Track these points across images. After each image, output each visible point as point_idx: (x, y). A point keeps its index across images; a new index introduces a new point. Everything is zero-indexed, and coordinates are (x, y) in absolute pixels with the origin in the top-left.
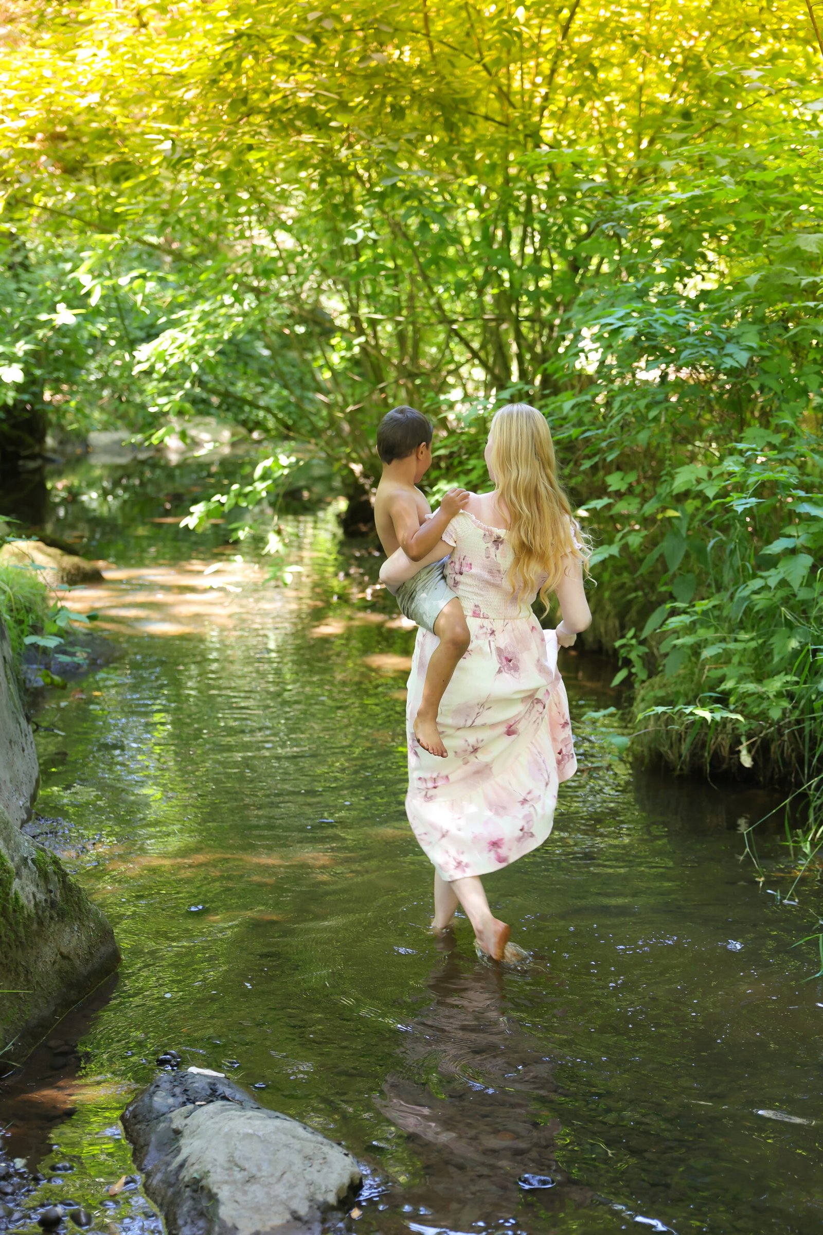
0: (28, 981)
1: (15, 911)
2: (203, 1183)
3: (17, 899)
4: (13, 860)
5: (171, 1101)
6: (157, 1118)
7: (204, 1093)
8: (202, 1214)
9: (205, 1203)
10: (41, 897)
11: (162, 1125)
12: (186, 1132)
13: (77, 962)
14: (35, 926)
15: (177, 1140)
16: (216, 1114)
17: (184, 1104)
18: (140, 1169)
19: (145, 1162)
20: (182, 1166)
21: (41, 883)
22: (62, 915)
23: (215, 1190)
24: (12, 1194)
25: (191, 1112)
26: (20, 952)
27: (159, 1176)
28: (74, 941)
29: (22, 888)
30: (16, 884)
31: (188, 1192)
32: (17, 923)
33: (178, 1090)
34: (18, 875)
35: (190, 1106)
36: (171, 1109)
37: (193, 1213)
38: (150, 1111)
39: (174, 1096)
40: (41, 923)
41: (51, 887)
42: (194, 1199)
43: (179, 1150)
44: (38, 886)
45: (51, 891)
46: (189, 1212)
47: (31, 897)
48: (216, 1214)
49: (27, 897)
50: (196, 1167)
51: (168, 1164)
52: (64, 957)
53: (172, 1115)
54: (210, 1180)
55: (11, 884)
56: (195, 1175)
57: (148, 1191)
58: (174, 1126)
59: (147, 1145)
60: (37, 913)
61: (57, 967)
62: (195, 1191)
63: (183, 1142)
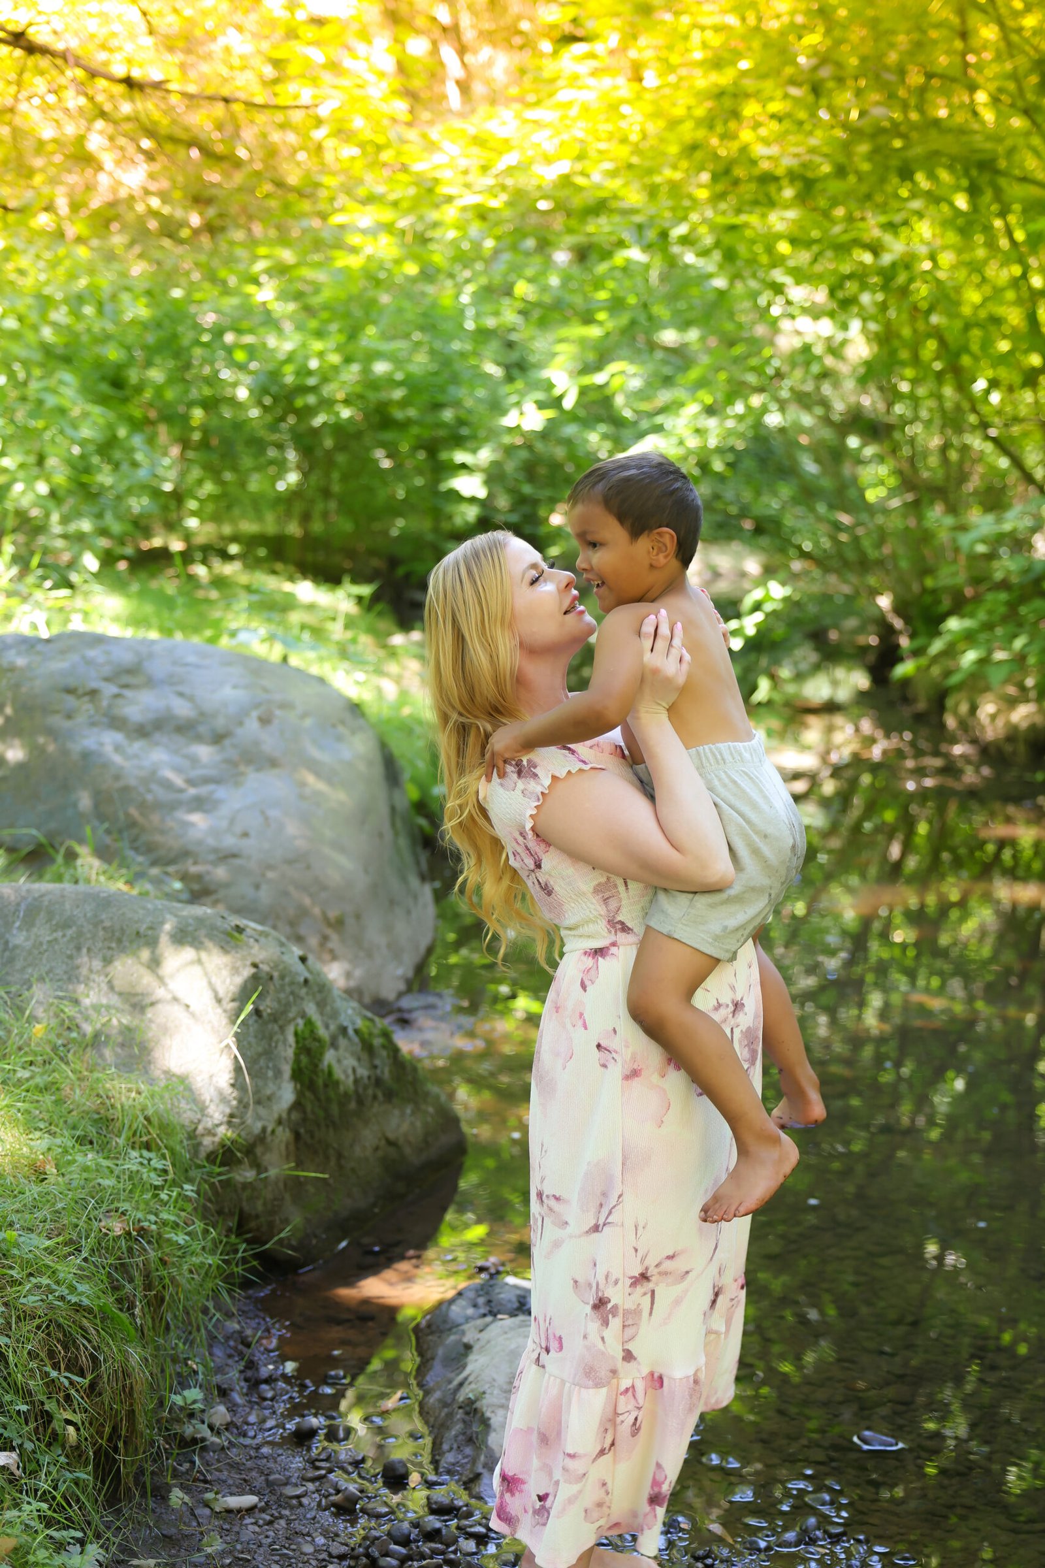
0: (341, 1167)
1: (326, 1086)
2: (477, 1405)
3: (330, 1073)
4: (327, 1027)
5: (470, 1311)
6: (450, 1329)
7: (509, 1306)
8: (470, 1440)
9: (477, 1428)
10: (363, 1072)
11: (453, 1338)
12: (476, 1349)
13: (408, 1151)
14: (353, 1105)
15: (466, 1355)
16: (511, 1329)
17: (484, 1315)
18: (420, 1385)
19: (428, 1378)
20: (461, 1384)
21: (365, 1056)
22: (389, 1095)
23: (488, 1414)
24: (272, 1399)
25: (487, 1325)
26: (331, 1131)
27: (437, 1395)
28: (405, 1127)
29: (339, 1061)
30: (329, 1057)
31: (460, 1414)
32: (329, 1100)
33: (481, 1301)
34: (334, 1044)
35: (489, 1319)
36: (468, 1319)
37: (461, 1437)
38: (445, 1322)
39: (475, 1306)
40: (360, 1102)
41: (377, 1062)
42: (464, 1422)
43: (464, 1367)
44: (359, 1059)
45: (375, 1067)
46: (456, 1436)
47: (350, 1071)
48: (485, 1442)
49: (345, 1072)
50: (473, 1386)
51: (450, 1382)
52: (390, 1143)
53: (465, 1327)
54: (484, 1402)
55: (322, 1054)
56: (471, 1396)
57: (424, 1412)
58: (465, 1340)
59: (433, 1359)
60: (356, 1091)
61: (380, 1153)
62: (467, 1413)
63: (472, 1357)
